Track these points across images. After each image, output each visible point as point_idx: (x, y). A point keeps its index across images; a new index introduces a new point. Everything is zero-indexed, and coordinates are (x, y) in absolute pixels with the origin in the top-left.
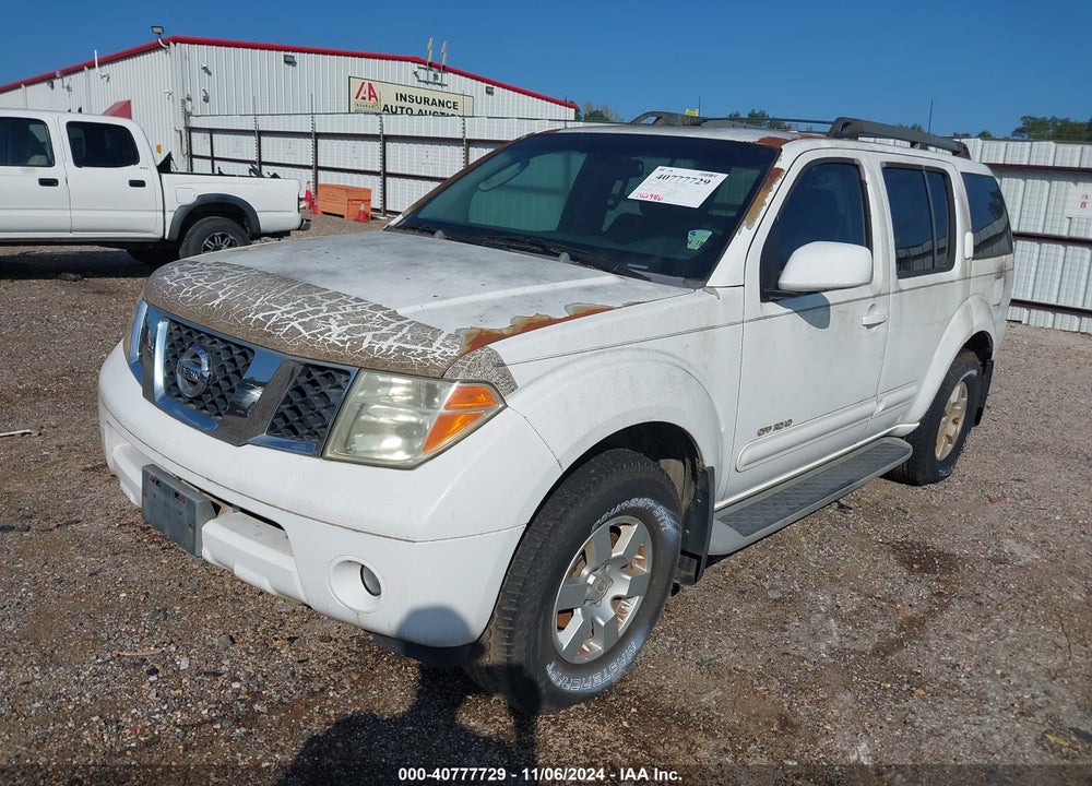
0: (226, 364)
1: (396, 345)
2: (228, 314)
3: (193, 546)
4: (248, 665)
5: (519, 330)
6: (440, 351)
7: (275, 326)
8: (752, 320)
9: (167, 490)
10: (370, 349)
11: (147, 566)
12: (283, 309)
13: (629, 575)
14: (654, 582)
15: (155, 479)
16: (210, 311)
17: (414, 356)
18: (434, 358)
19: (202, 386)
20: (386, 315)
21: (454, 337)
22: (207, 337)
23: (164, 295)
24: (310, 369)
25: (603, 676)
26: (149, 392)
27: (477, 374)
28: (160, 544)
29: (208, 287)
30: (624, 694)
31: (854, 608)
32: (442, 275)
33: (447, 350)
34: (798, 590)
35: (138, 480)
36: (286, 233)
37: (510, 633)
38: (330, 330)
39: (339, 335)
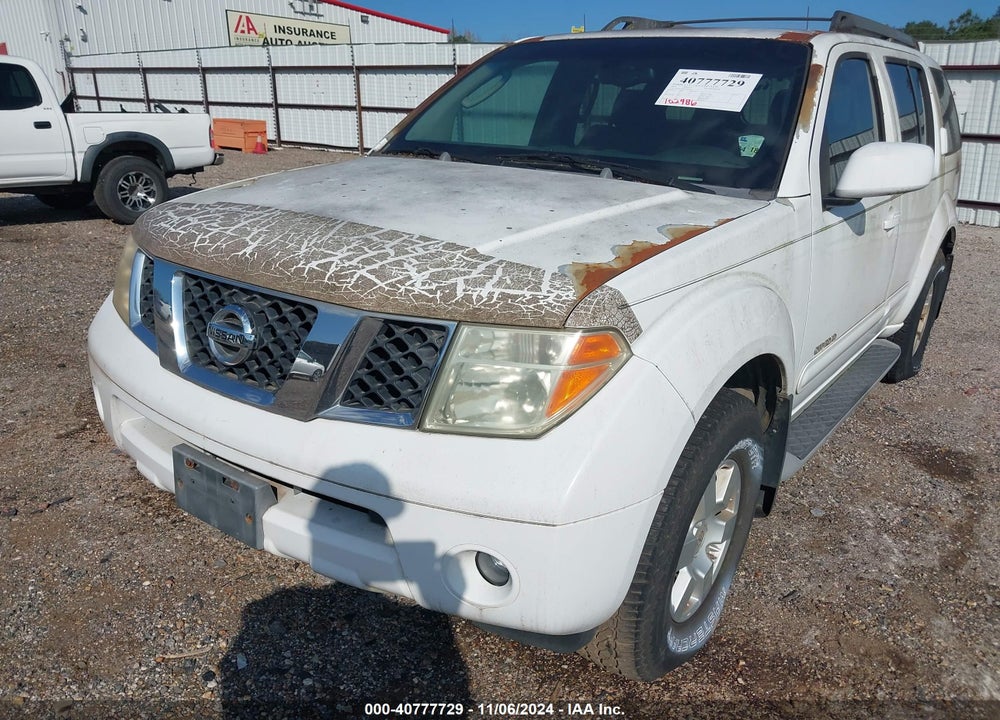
0: (275, 325)
1: (497, 291)
2: (269, 264)
3: (253, 540)
4: (311, 654)
5: (629, 263)
6: (555, 294)
7: (337, 276)
8: (817, 232)
9: (211, 475)
10: (468, 298)
11: (162, 545)
12: (340, 254)
13: (724, 521)
14: (740, 523)
15: (191, 462)
16: (242, 261)
17: (523, 303)
18: (549, 304)
19: (245, 351)
20: (467, 255)
21: (560, 274)
22: (241, 293)
23: (171, 244)
24: (391, 325)
25: (705, 630)
26: (169, 361)
27: (602, 321)
28: (168, 517)
29: (228, 232)
30: (723, 644)
31: (898, 518)
32: (498, 203)
33: (560, 292)
34: (837, 505)
35: (168, 464)
36: (200, 169)
37: (640, 607)
38: (410, 278)
39: (423, 284)
